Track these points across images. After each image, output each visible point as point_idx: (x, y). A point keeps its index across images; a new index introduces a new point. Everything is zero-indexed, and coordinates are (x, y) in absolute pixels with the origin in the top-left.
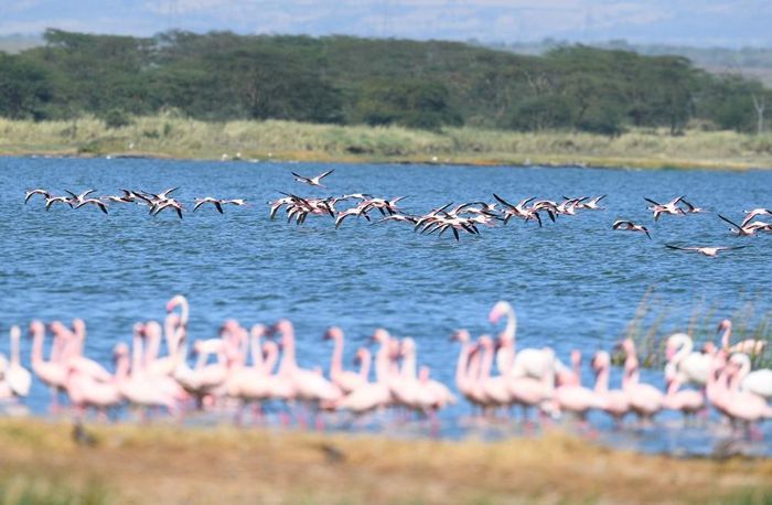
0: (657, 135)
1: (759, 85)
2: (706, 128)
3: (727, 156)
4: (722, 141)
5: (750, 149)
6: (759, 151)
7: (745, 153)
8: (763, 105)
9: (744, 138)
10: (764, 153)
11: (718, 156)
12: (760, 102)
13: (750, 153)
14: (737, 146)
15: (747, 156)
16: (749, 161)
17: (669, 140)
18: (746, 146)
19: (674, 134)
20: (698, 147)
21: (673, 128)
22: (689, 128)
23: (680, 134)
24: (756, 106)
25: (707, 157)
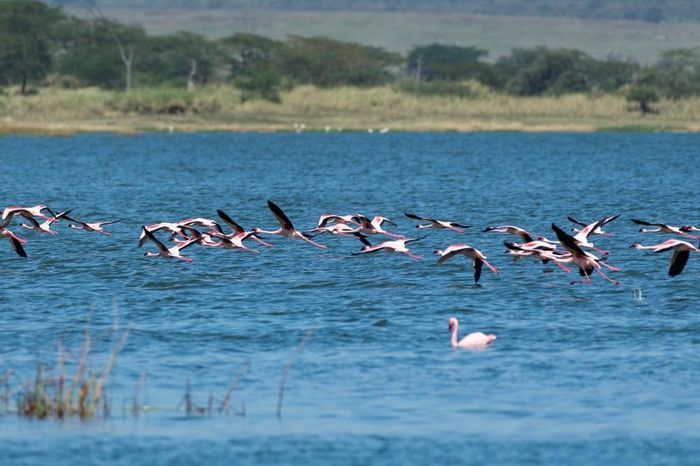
0: (7, 95)
1: (141, 31)
2: (67, 85)
3: (87, 118)
4: (81, 100)
5: (115, 108)
6: (126, 111)
7: (108, 113)
8: (131, 56)
9: (109, 95)
10: (132, 114)
11: (76, 118)
12: (127, 54)
13: (114, 114)
14: (100, 105)
15: (111, 117)
16: (109, 124)
17: (18, 100)
18: (111, 105)
19: (24, 93)
20: (53, 108)
21: (24, 84)
22: (46, 85)
23: (33, 92)
24: (124, 58)
25: (60, 120)
